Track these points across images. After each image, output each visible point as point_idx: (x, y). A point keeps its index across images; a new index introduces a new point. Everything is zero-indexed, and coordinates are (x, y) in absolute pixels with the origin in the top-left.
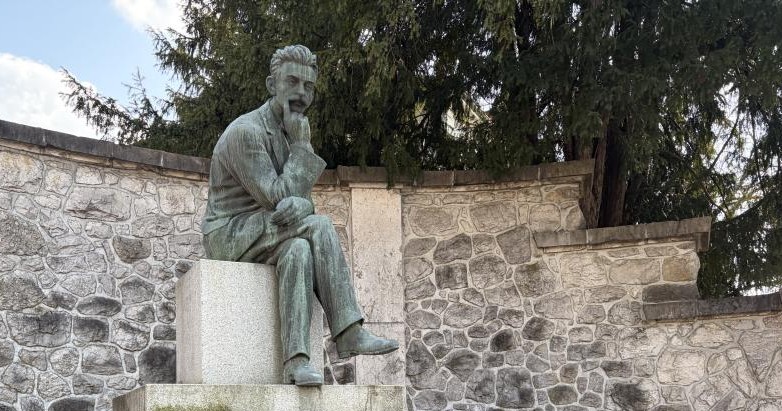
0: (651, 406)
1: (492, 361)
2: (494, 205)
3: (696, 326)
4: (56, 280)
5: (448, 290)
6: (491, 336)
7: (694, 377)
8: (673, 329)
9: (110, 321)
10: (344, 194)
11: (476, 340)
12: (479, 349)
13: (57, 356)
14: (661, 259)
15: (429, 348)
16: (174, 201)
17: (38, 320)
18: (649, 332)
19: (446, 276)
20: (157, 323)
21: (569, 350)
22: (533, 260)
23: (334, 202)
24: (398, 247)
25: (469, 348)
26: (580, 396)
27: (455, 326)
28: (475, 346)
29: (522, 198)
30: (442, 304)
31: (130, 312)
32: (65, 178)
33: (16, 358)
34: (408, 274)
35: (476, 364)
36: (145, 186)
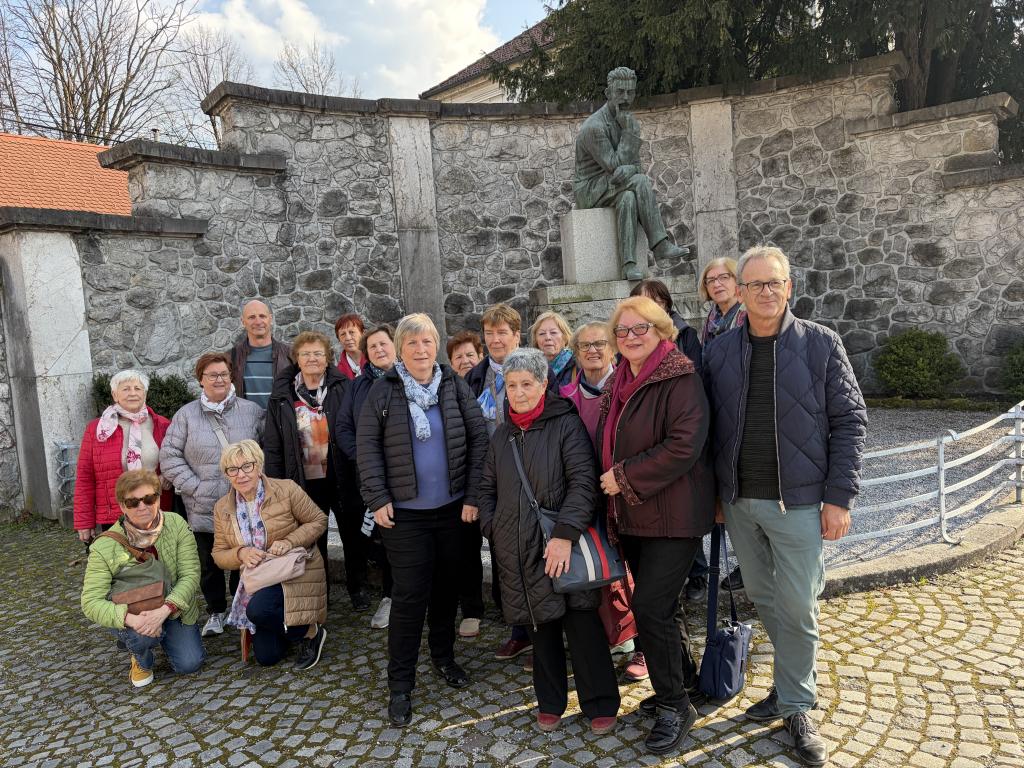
0: (947, 260)
1: (810, 233)
2: (812, 102)
3: (990, 189)
4: (484, 208)
5: (773, 179)
6: (810, 212)
7: (988, 233)
8: (970, 193)
9: (520, 232)
10: (686, 110)
11: (796, 217)
12: (799, 225)
13: (490, 260)
14: (962, 133)
15: (757, 227)
16: (557, 138)
17: (476, 237)
18: (948, 198)
19: (771, 167)
20: (551, 230)
21: (877, 219)
22: (847, 145)
23: (677, 118)
24: (730, 148)
25: (791, 224)
26: (885, 256)
27: (778, 207)
28: (796, 222)
29: (838, 92)
30: (768, 190)
31: (533, 224)
32: (484, 134)
33: (466, 264)
34: (739, 168)
35: (797, 237)
36: (536, 130)
